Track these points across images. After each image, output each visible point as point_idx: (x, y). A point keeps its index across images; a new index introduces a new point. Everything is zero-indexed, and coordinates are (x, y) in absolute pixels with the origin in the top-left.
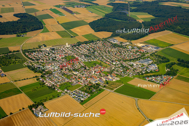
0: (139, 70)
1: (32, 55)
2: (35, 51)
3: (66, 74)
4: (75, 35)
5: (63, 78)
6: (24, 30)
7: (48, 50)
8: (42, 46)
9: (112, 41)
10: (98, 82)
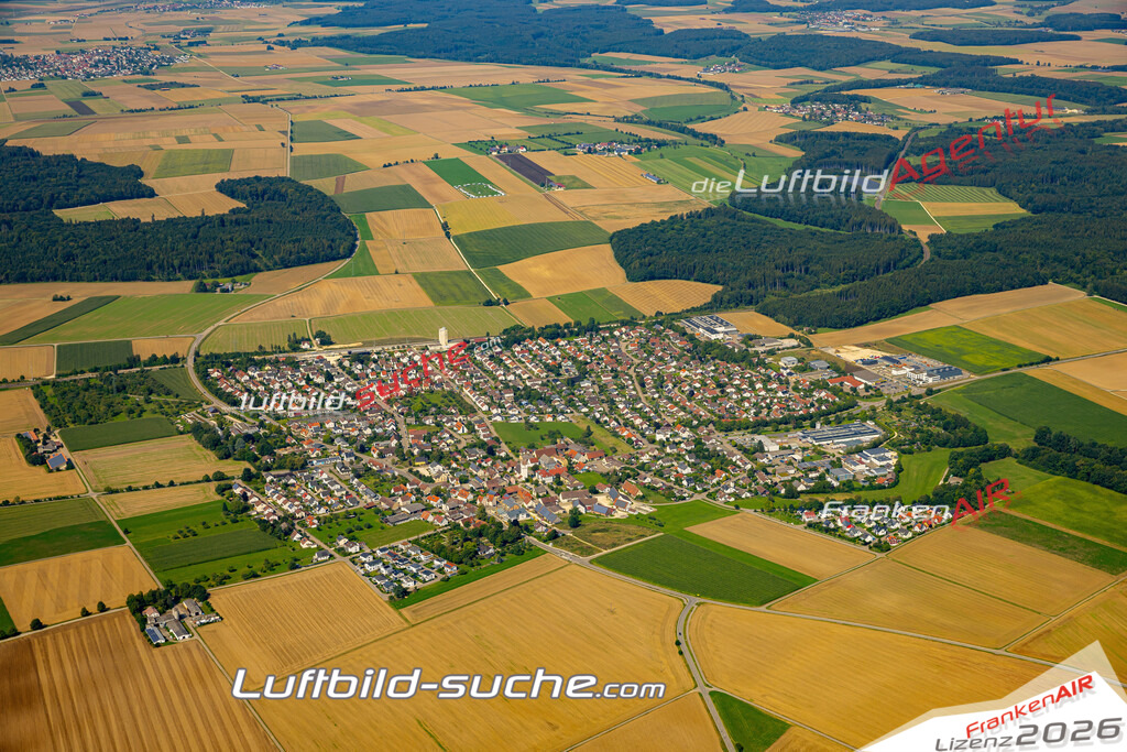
0: (786, 474)
1: (238, 382)
2: (259, 365)
3: (374, 474)
4: (514, 295)
5: (352, 487)
6: (243, 259)
7: (332, 360)
8: (309, 340)
9: (701, 330)
10: (528, 515)
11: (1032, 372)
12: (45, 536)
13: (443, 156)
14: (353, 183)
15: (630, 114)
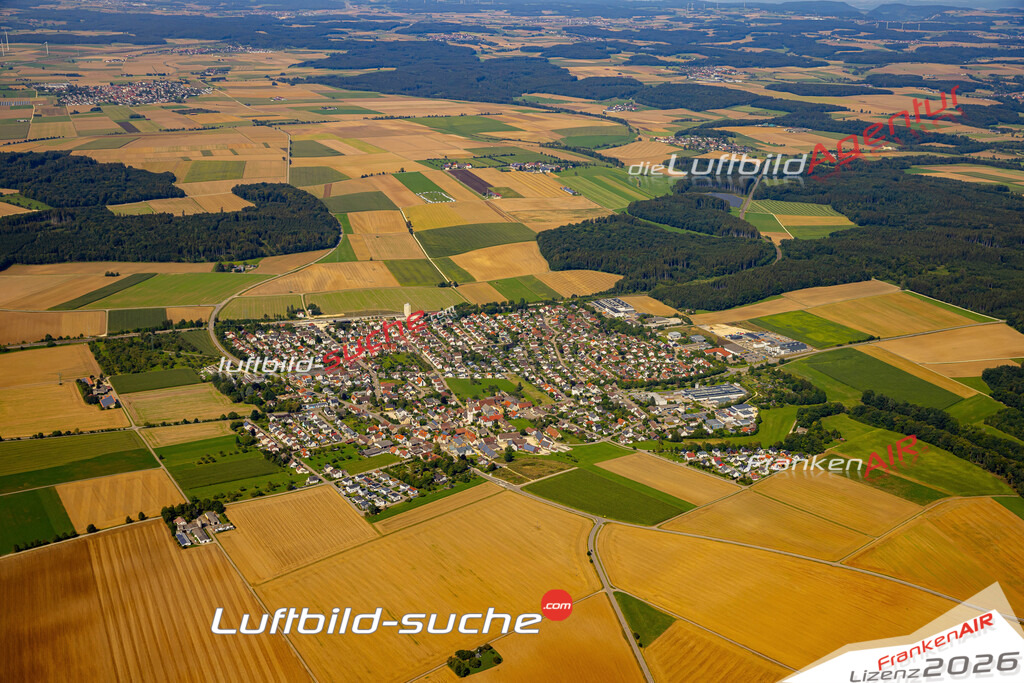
0: (672, 423)
1: (248, 342)
2: (265, 329)
3: (354, 416)
4: (462, 279)
5: (336, 426)
6: (252, 246)
7: (321, 326)
8: (303, 311)
9: (607, 310)
10: (473, 451)
11: (861, 348)
12: (98, 460)
13: (407, 170)
14: (338, 190)
15: (551, 141)
